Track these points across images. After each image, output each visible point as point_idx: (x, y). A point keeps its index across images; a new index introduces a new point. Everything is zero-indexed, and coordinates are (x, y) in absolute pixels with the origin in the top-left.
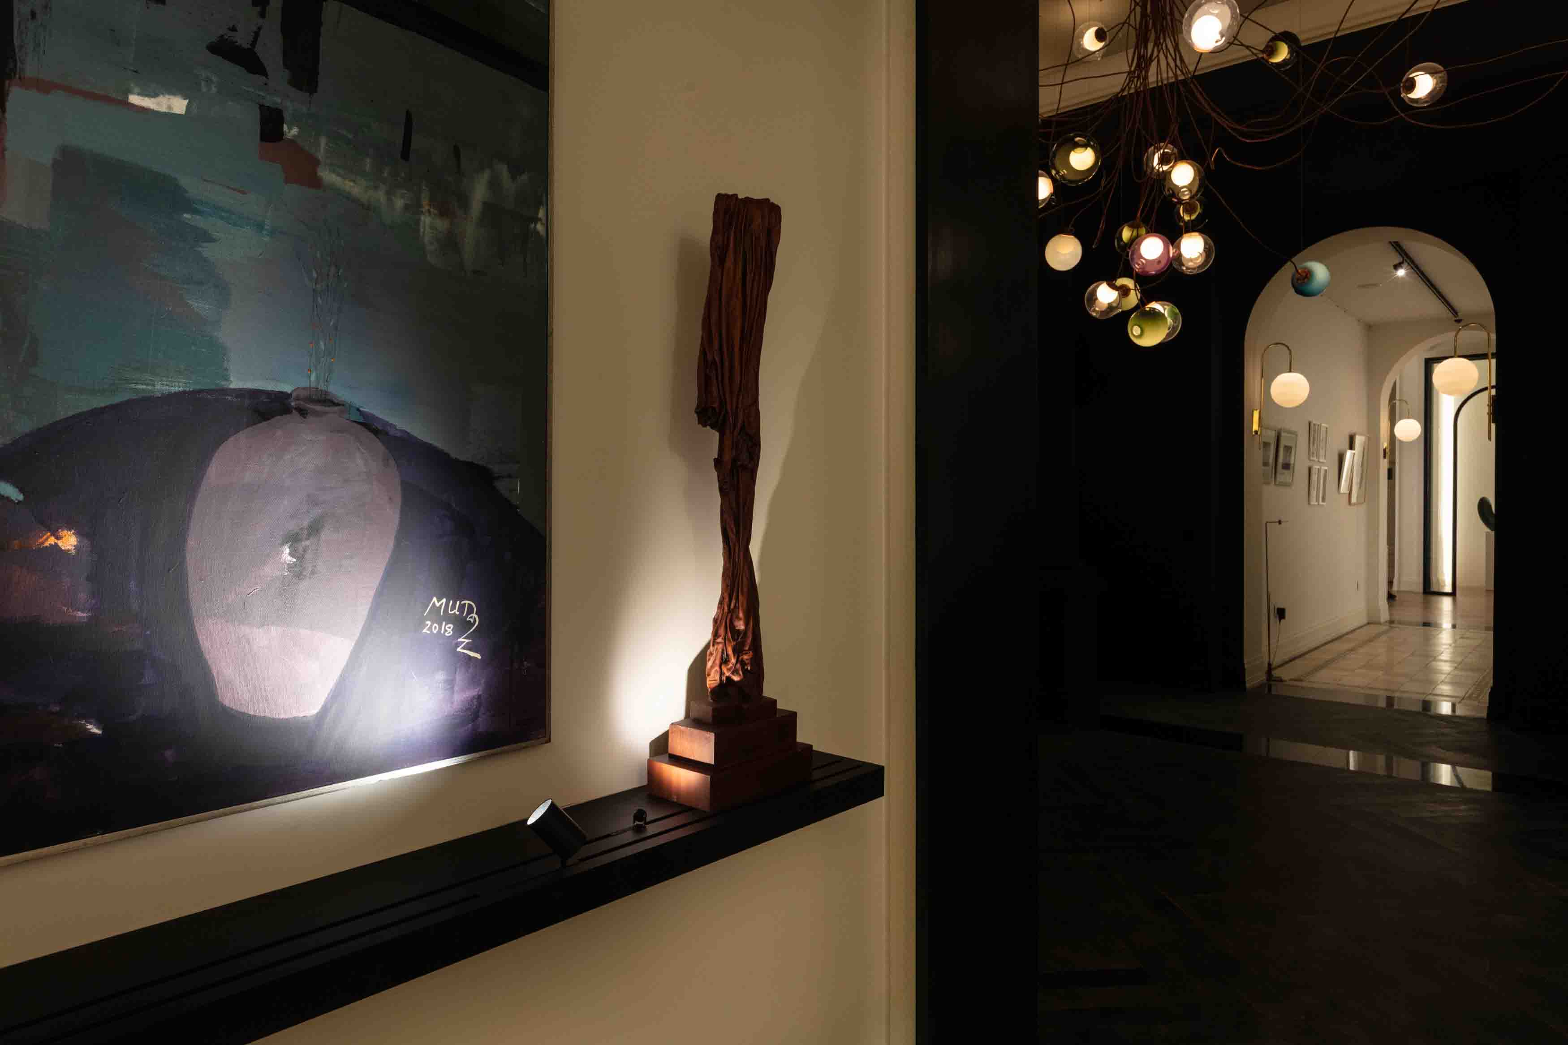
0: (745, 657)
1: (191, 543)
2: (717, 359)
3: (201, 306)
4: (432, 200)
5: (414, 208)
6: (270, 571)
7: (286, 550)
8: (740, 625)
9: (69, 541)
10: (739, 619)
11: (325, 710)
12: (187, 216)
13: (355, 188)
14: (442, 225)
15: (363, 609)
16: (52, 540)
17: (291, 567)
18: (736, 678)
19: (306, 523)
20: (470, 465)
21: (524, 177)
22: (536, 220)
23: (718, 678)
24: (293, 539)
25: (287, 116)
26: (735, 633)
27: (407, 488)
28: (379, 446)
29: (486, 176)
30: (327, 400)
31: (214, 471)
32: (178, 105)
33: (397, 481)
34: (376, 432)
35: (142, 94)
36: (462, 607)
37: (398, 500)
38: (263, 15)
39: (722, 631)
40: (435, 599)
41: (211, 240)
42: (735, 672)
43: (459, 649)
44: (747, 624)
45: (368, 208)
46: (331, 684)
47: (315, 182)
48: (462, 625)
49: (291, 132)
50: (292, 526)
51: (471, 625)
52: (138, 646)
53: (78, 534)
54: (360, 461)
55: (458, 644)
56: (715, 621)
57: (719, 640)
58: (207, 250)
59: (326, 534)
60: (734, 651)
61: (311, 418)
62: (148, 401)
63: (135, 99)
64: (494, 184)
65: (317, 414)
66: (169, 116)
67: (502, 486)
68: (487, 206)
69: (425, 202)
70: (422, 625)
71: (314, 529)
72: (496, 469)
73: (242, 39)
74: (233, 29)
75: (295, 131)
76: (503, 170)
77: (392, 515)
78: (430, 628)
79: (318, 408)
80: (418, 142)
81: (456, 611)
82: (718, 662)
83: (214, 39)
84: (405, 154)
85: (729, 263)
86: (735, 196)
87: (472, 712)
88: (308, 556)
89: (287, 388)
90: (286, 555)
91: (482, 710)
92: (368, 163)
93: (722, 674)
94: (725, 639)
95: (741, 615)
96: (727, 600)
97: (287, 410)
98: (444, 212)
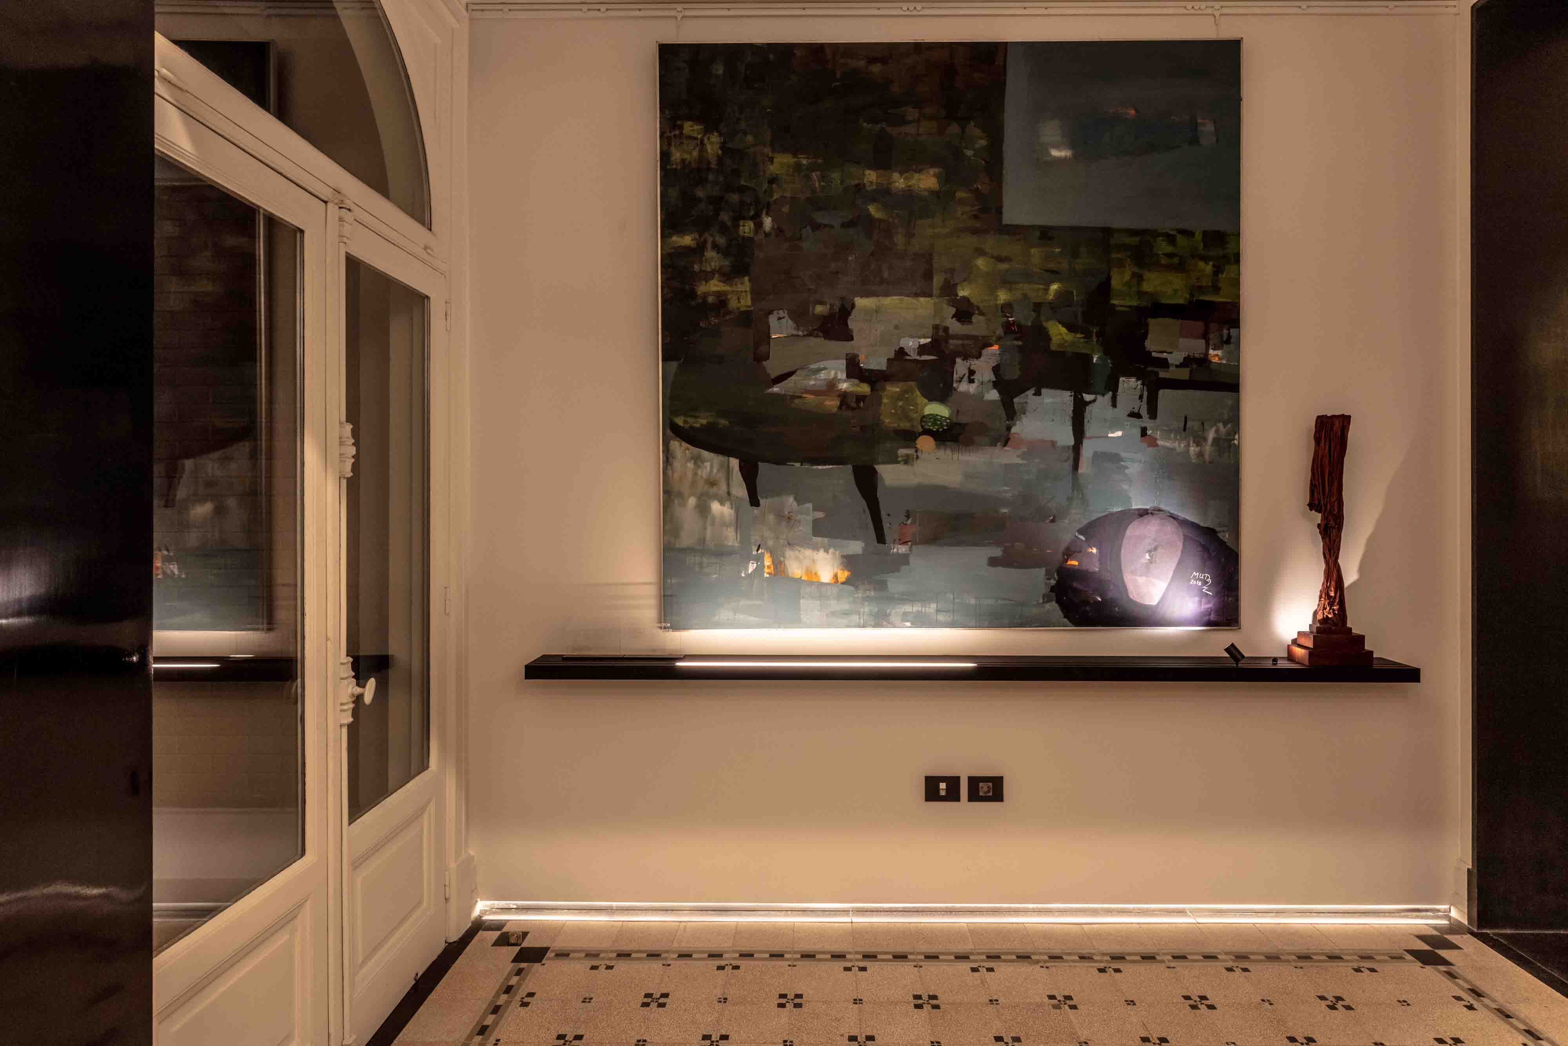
0: (1335, 608)
1: (1123, 551)
2: (1317, 484)
3: (1125, 487)
4: (1194, 442)
5: (1188, 445)
6: (1143, 561)
7: (1147, 555)
8: (1332, 594)
9: (1094, 551)
10: (1331, 591)
11: (1159, 603)
12: (1122, 463)
13: (1168, 444)
14: (1197, 449)
15: (1171, 574)
16: (1091, 550)
17: (1148, 560)
18: (1330, 616)
19: (1153, 547)
20: (1208, 528)
21: (1229, 425)
22: (1234, 439)
23: (1322, 615)
24: (1150, 551)
25: (1148, 428)
26: (1329, 597)
27: (1186, 538)
28: (1175, 523)
29: (1214, 429)
30: (1160, 510)
31: (1128, 532)
32: (1119, 434)
33: (1181, 534)
34: (1174, 518)
35: (1112, 433)
36: (1204, 576)
37: (1182, 540)
38: (1142, 401)
39: (1323, 596)
40: (1195, 573)
41: (1127, 468)
42: (1329, 613)
43: (1203, 590)
44: (1336, 593)
45: (1173, 449)
46: (1160, 596)
47: (1157, 445)
48: (1205, 582)
49: (1149, 432)
50: (1149, 547)
51: (1208, 583)
52: (1110, 579)
53: (1097, 549)
54: (1169, 528)
55: (1203, 589)
56: (1321, 591)
57: (1322, 599)
58: (1127, 471)
59: (1160, 550)
60: (1328, 604)
61: (1154, 516)
62: (1112, 514)
63: (1110, 435)
64: (1217, 431)
65: (1157, 514)
66: (1119, 438)
67: (1220, 535)
68: (1214, 439)
69: (1191, 442)
70: (1190, 581)
71: (1156, 549)
72: (1218, 529)
73: (1136, 411)
74: (1134, 408)
75: (1150, 432)
76: (1221, 425)
77: (1180, 544)
78: (1193, 582)
79: (1157, 512)
80: (1189, 424)
81: (1202, 577)
82: (1322, 608)
83: (1129, 412)
84: (1185, 430)
85: (1322, 444)
86: (1326, 415)
87: (1208, 613)
88: (1154, 557)
89: (1148, 508)
90: (1147, 556)
91: (1212, 612)
92: (1172, 435)
93: (1324, 614)
94: (1325, 599)
95: (1332, 589)
96: (1325, 583)
97: (1148, 514)
98: (1198, 444)
